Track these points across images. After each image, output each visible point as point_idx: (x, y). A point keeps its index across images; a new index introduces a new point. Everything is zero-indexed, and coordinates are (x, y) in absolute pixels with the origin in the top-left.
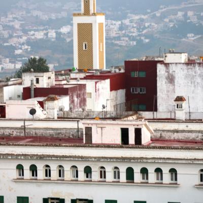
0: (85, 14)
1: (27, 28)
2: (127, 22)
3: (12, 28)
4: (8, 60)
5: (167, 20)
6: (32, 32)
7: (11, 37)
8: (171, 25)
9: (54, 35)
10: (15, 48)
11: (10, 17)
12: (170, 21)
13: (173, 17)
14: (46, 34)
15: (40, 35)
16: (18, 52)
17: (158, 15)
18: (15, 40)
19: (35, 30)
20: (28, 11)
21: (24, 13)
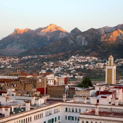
0: (110, 66)
1: (74, 64)
2: (106, 64)
3: (70, 64)
4: (68, 74)
5: (119, 63)
6: (76, 66)
7: (69, 67)
8: (120, 65)
9: (83, 67)
10: (71, 71)
11: (69, 61)
12: (120, 64)
13: (120, 62)
14: (81, 67)
15: (78, 67)
16: (72, 72)
17: (116, 61)
18: (71, 68)
19: (77, 65)
20: (75, 59)
21: (74, 60)
